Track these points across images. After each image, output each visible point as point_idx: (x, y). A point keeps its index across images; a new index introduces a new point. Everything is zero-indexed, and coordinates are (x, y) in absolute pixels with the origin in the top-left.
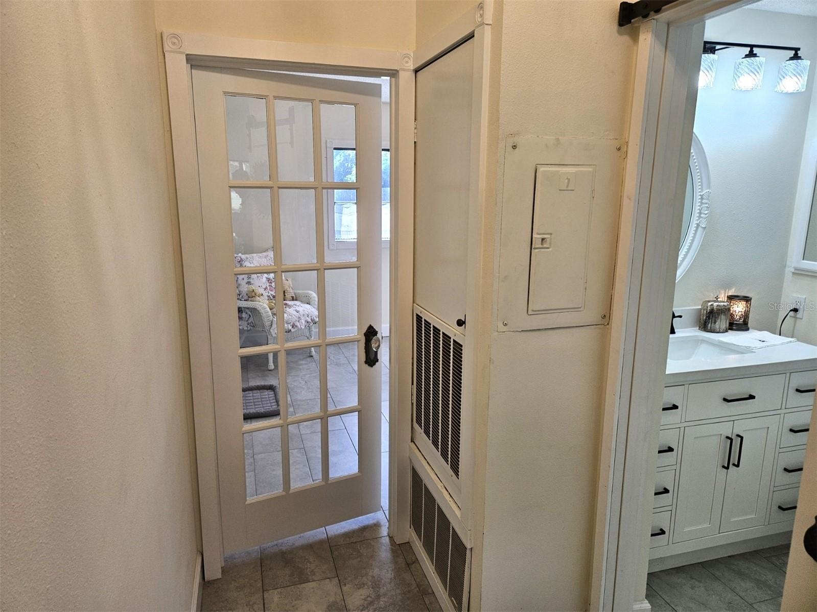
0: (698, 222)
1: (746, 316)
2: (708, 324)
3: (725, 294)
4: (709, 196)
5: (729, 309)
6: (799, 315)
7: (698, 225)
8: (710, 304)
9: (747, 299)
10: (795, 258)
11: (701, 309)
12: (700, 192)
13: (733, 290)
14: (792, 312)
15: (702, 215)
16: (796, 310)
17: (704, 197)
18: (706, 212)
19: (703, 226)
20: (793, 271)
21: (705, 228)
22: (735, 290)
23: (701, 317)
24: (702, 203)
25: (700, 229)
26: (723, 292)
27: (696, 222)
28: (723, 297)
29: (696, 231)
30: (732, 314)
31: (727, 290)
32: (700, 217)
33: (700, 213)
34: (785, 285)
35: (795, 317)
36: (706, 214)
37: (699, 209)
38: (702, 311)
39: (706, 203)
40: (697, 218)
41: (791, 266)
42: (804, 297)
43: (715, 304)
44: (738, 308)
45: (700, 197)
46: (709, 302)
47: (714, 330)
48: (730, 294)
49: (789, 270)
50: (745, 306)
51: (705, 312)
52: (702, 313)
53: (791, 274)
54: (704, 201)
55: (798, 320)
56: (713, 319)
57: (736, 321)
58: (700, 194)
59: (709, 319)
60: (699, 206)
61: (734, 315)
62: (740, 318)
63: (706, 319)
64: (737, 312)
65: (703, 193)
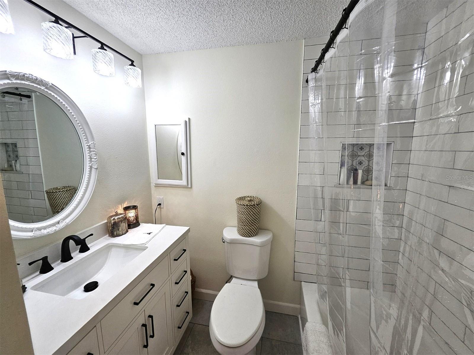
0: (90, 165)
1: (137, 218)
2: (114, 232)
3: (122, 207)
4: (95, 146)
5: (126, 218)
6: (162, 206)
7: (91, 167)
8: (112, 219)
9: (135, 207)
10: (154, 178)
11: (107, 223)
12: (86, 143)
13: (126, 203)
14: (158, 206)
15: (93, 160)
16: (160, 204)
17: (91, 147)
18: (95, 157)
19: (95, 167)
20: (155, 185)
21: (97, 168)
22: (127, 202)
23: (109, 228)
24: (90, 151)
25: (93, 169)
26: (120, 206)
27: (89, 165)
28: (120, 210)
29: (90, 171)
30: (128, 219)
31: (123, 204)
32: (91, 161)
33: (91, 158)
34: (152, 192)
35: (160, 208)
36: (95, 159)
37: (89, 156)
38: (108, 224)
39: (94, 151)
40: (89, 162)
41: (153, 183)
42: (162, 197)
43: (116, 218)
44: (131, 214)
45: (88, 147)
46: (111, 217)
47: (119, 234)
48: (125, 206)
49: (153, 185)
50: (135, 212)
51: (110, 225)
52: (109, 225)
53: (154, 187)
54: (91, 150)
55: (162, 209)
56: (117, 228)
57: (132, 222)
58: (87, 144)
59: (114, 229)
60: (88, 153)
61: (130, 219)
62: (134, 220)
63: (112, 229)
64: (131, 217)
65: (90, 144)
